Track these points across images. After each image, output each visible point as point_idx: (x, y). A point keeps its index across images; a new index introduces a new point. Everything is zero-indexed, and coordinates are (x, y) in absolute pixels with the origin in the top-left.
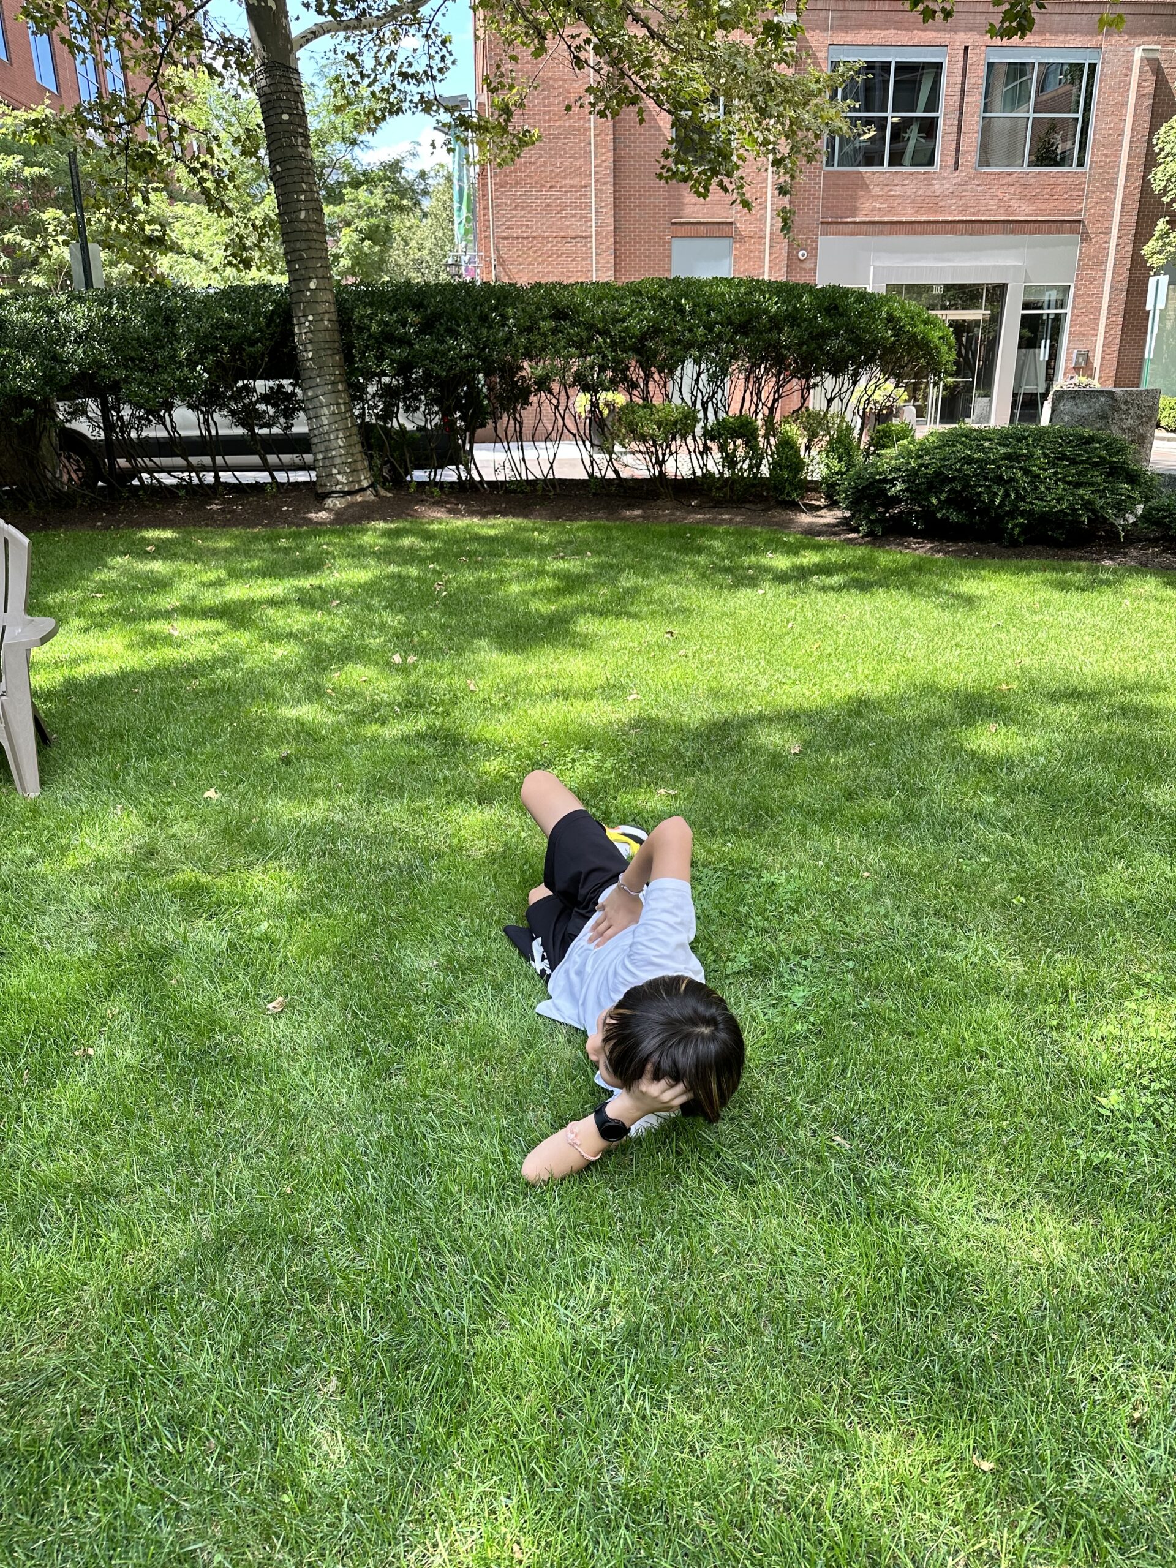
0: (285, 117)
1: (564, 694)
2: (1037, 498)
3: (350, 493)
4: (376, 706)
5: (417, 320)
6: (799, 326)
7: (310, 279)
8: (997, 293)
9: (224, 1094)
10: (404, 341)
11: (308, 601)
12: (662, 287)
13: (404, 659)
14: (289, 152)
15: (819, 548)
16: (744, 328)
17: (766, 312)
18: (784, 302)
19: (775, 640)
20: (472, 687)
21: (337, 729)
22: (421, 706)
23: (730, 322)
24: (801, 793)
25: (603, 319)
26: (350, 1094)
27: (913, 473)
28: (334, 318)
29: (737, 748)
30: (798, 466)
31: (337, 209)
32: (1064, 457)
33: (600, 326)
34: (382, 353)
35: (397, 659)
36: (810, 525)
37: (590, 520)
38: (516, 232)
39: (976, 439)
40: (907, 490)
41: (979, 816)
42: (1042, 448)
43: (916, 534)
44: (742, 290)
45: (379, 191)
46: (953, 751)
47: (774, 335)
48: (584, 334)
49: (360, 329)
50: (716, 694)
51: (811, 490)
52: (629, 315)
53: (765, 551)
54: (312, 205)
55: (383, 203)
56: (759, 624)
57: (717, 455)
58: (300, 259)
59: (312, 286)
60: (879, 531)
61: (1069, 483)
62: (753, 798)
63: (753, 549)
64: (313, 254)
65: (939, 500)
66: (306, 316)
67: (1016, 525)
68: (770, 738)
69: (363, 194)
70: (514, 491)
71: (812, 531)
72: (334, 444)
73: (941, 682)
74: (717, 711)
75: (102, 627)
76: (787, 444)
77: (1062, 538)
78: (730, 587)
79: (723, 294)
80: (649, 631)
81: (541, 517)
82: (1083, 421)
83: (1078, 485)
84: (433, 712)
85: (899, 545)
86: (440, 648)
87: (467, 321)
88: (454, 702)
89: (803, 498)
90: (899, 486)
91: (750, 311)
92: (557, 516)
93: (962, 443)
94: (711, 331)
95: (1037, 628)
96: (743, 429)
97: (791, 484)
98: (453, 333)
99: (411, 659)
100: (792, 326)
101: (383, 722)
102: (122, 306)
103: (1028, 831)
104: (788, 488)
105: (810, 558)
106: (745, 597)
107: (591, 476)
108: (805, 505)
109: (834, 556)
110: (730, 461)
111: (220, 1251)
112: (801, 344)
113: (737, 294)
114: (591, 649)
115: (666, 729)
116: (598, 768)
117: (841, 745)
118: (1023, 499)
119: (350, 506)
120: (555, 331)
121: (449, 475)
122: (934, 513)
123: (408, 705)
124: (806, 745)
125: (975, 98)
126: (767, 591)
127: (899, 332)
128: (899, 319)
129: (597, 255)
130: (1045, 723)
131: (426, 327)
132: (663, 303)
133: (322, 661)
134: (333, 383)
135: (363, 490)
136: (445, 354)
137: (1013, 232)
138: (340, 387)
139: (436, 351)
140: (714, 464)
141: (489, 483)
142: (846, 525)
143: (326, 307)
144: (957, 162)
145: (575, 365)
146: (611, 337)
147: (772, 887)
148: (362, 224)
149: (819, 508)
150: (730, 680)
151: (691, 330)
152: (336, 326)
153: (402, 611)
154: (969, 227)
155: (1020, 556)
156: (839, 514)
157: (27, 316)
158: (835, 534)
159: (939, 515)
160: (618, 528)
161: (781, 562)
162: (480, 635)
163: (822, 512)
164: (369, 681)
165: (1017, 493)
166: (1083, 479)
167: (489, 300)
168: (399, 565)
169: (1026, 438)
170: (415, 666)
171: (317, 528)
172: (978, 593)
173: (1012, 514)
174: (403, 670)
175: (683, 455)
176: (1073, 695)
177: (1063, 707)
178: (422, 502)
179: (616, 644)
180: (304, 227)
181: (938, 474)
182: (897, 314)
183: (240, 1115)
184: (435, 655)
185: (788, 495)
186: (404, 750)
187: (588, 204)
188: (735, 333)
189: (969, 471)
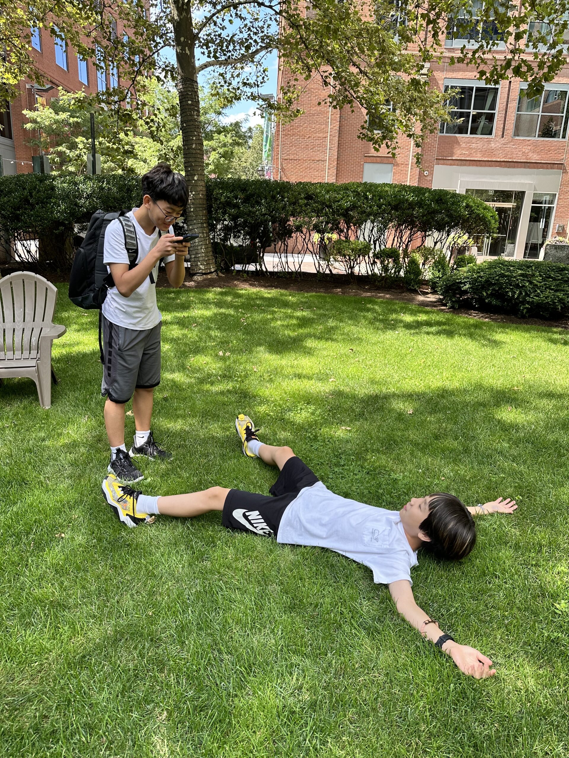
0: (190, 102)
1: (299, 376)
2: (535, 296)
3: (205, 274)
4: (209, 376)
5: (242, 197)
6: (423, 207)
7: (195, 175)
8: (520, 196)
9: (124, 562)
10: (236, 206)
11: (182, 323)
12: (358, 186)
13: (224, 354)
14: (190, 118)
15: (427, 313)
16: (396, 208)
17: (407, 200)
18: (416, 196)
19: (403, 357)
20: (255, 370)
21: (190, 386)
22: (230, 377)
23: (390, 204)
24: (412, 434)
25: (329, 200)
26: (183, 567)
27: (476, 280)
28: (205, 193)
29: (381, 409)
30: (418, 273)
31: (210, 143)
32: (550, 277)
33: (328, 203)
34: (225, 211)
35: (221, 353)
36: (423, 301)
37: (316, 292)
38: (292, 157)
39: (506, 266)
40: (471, 288)
41: (501, 453)
42: (539, 272)
43: (475, 309)
44: (396, 189)
45: (229, 136)
46: (489, 419)
47: (410, 211)
48: (320, 207)
49: (216, 199)
50: (373, 382)
51: (424, 284)
52: (342, 199)
53: (400, 312)
54: (199, 142)
55: (231, 141)
56: (395, 348)
57: (379, 265)
58: (191, 166)
59: (196, 178)
60: (457, 306)
61: (552, 289)
62: (388, 435)
63: (395, 311)
64: (197, 164)
65: (487, 293)
66: (191, 192)
67: (525, 308)
68: (399, 405)
69: (222, 137)
70: (282, 277)
71: (424, 304)
72: (200, 251)
73: (485, 383)
74: (372, 390)
75: (86, 330)
76: (413, 262)
77: (547, 316)
78: (382, 330)
79: (387, 191)
80: (342, 348)
81: (293, 289)
82: (560, 260)
83: (556, 291)
84: (236, 380)
85: (466, 313)
86: (241, 350)
87: (266, 199)
88: (246, 376)
89: (420, 288)
90: (468, 286)
91: (399, 199)
92: (300, 289)
93: (500, 267)
94: (380, 208)
95: (533, 360)
96: (392, 254)
97: (414, 281)
98: (259, 203)
99: (228, 354)
100: (419, 207)
101: (212, 384)
102: (108, 183)
103: (525, 462)
104: (413, 283)
105: (422, 317)
106: (390, 335)
107: (318, 272)
108: (421, 291)
109: (434, 317)
110: (385, 268)
111: (116, 641)
112: (423, 216)
113: (394, 191)
114: (313, 355)
115: (347, 397)
116: (313, 414)
117: (433, 411)
118: (529, 296)
119: (205, 280)
120: (306, 205)
121: (251, 267)
122: (484, 300)
123: (224, 376)
124: (416, 410)
125: (513, 105)
126: (401, 333)
127: (471, 212)
128: (472, 207)
129: (329, 169)
130: (536, 408)
131: (246, 200)
132: (358, 194)
133: (186, 352)
134: (202, 223)
135: (211, 273)
136: (254, 213)
137: (529, 167)
138: (205, 225)
139: (250, 211)
140: (377, 269)
141: (270, 272)
142: (440, 302)
143: (201, 188)
144: (503, 134)
145: (315, 220)
146: (332, 209)
147: (395, 481)
148: (221, 150)
149: (427, 293)
150: (379, 375)
151: (370, 207)
152: (205, 197)
153: (225, 330)
154: (508, 164)
155: (526, 323)
156: (437, 296)
157: (65, 185)
158: (435, 306)
159: (487, 301)
160: (330, 297)
161: (408, 318)
162: (260, 345)
163: (429, 295)
164: (207, 364)
165: (526, 294)
166: (559, 288)
167: (276, 189)
168: (225, 308)
169: (531, 267)
170: (229, 358)
171: (188, 289)
172: (504, 340)
173: (524, 302)
174: (224, 359)
175: (363, 264)
176: (550, 395)
177: (545, 401)
178: (238, 280)
179: (325, 353)
180: (194, 152)
181: (487, 281)
182: (471, 204)
183: (130, 573)
184: (239, 353)
185: (413, 286)
186: (220, 398)
187: (326, 146)
188: (392, 209)
189: (503, 281)
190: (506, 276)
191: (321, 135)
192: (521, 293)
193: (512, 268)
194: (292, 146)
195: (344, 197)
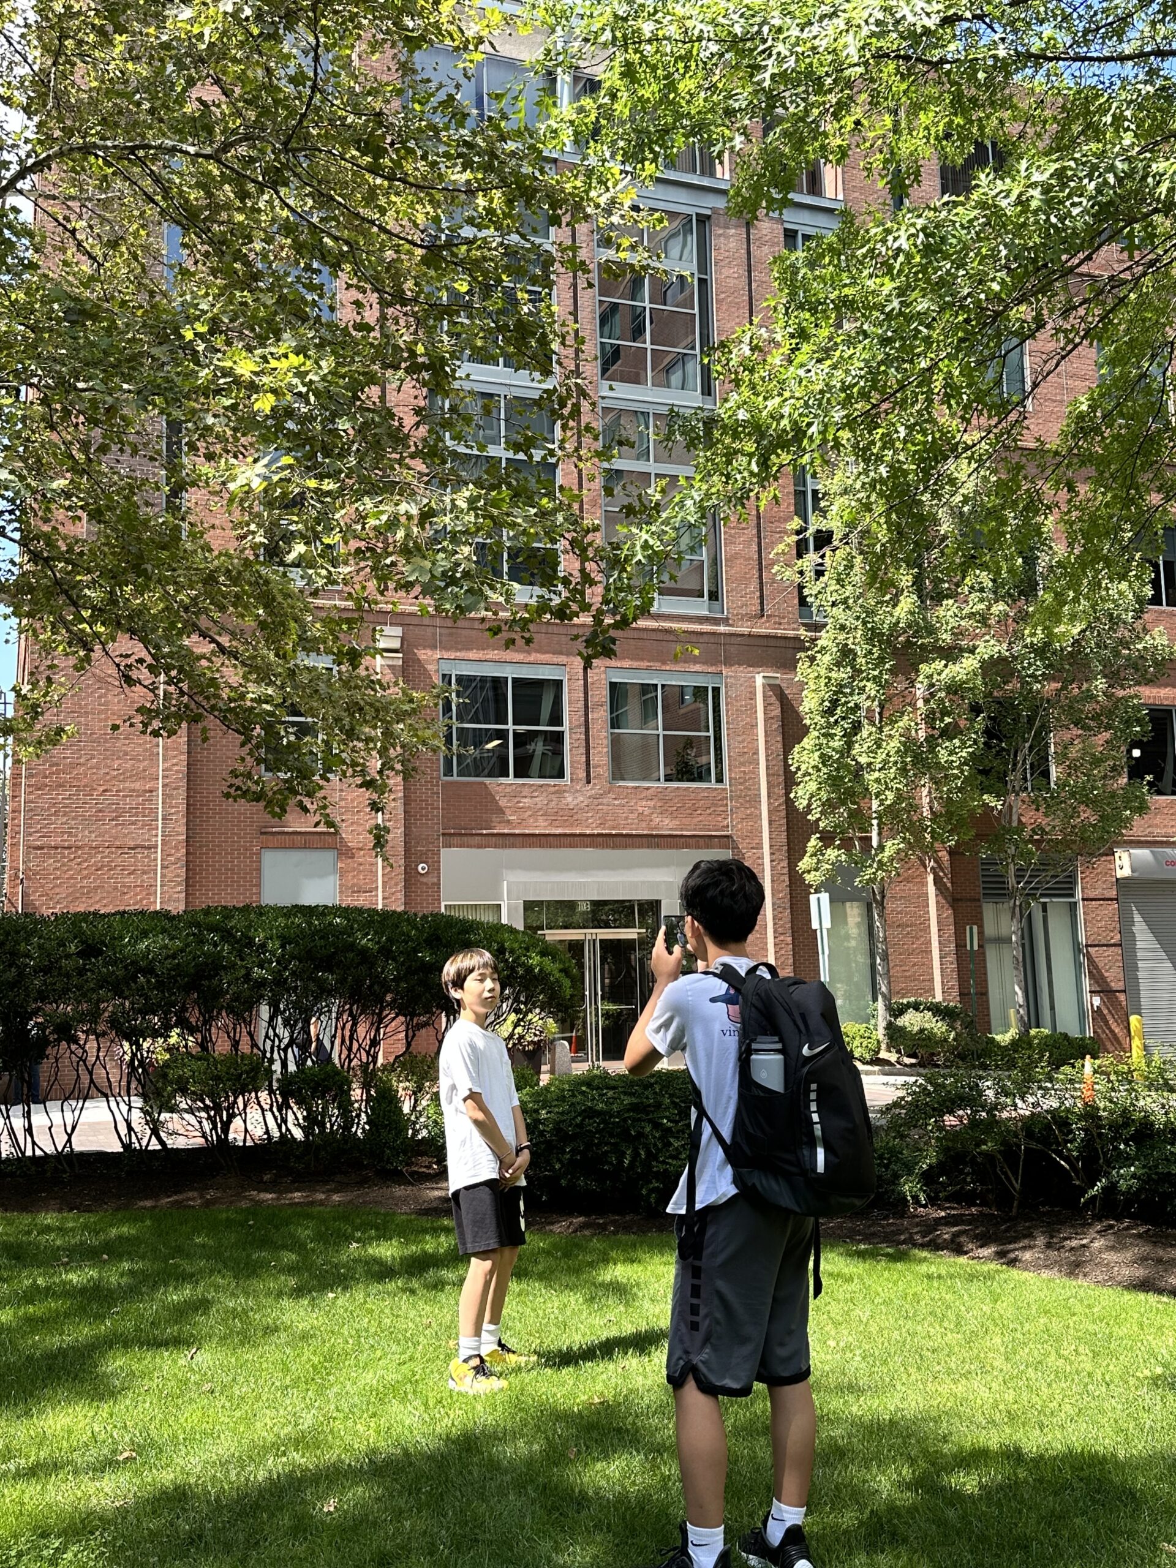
8: (651, 907)
12: (226, 916)
16: (327, 964)
17: (354, 944)
25: (148, 957)
30: (402, 1123)
33: (143, 964)
38: (55, 841)
42: (671, 1096)
48: (121, 973)
67: (651, 1191)
76: (385, 1098)
89: (407, 1164)
91: (334, 945)
96: (328, 1081)
97: (391, 1149)
104: (389, 1153)
107: (127, 1147)
108: (413, 1174)
118: (656, 1159)
120: (82, 971)
125: (601, 715)
129: (164, 867)
132: (225, 936)
137: (659, 847)
144: (588, 776)
154: (610, 841)
159: (564, 1183)
165: (649, 1153)
169: (652, 1085)
173: (645, 1177)
181: (556, 1131)
185: (389, 1162)
187: (153, 811)
189: (592, 1125)
190: (599, 1113)
191: (137, 785)
192: (636, 1155)
193: (610, 1093)
194: (55, 814)
195: (187, 945)
